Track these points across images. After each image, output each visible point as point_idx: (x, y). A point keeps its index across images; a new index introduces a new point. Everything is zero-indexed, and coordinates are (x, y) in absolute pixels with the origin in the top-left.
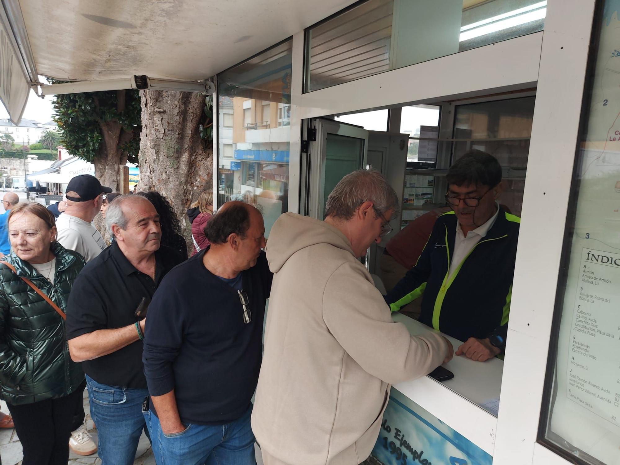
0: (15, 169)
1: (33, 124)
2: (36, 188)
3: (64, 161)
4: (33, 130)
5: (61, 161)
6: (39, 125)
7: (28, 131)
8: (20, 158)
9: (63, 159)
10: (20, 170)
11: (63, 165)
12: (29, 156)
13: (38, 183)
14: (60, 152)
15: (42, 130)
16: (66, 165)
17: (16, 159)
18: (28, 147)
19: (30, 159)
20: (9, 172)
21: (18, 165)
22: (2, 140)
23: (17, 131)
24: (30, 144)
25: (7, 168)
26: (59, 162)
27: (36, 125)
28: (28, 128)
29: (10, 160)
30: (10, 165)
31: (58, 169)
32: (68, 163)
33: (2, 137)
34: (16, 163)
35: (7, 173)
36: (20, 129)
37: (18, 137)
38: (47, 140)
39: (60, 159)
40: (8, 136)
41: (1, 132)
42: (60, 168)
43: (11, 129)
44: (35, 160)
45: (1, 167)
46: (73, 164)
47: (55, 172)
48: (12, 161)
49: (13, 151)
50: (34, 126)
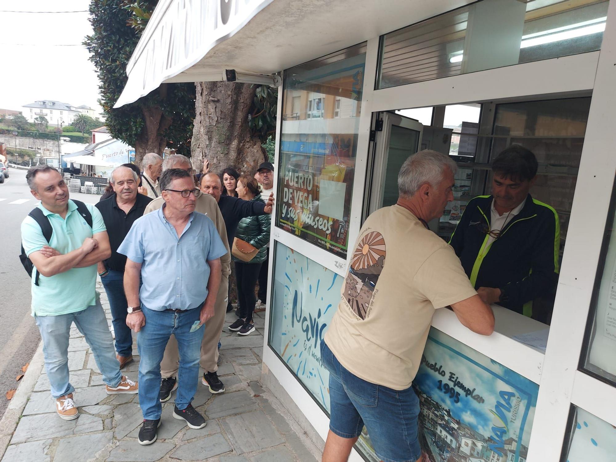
0: (48, 150)
2: (70, 169)
3: (98, 144)
4: (66, 113)
5: (94, 144)
6: (72, 109)
7: (61, 113)
8: (53, 140)
9: (97, 141)
10: (53, 151)
11: (97, 148)
12: (62, 138)
14: (94, 135)
15: (74, 114)
16: (100, 148)
17: (49, 140)
18: (61, 129)
19: (62, 142)
20: (42, 153)
21: (51, 146)
22: (36, 122)
23: (51, 113)
24: (63, 126)
25: (40, 149)
26: (93, 145)
27: (69, 108)
28: (61, 111)
29: (43, 141)
30: (43, 146)
31: (92, 152)
32: (101, 146)
33: (36, 119)
34: (50, 144)
35: (40, 153)
36: (54, 111)
37: (51, 120)
38: (79, 123)
39: (94, 142)
40: (42, 118)
41: (35, 114)
42: (94, 151)
43: (45, 111)
44: (67, 142)
45: (34, 148)
46: (106, 147)
47: (89, 154)
48: (45, 142)
49: (47, 133)
50: (67, 109)
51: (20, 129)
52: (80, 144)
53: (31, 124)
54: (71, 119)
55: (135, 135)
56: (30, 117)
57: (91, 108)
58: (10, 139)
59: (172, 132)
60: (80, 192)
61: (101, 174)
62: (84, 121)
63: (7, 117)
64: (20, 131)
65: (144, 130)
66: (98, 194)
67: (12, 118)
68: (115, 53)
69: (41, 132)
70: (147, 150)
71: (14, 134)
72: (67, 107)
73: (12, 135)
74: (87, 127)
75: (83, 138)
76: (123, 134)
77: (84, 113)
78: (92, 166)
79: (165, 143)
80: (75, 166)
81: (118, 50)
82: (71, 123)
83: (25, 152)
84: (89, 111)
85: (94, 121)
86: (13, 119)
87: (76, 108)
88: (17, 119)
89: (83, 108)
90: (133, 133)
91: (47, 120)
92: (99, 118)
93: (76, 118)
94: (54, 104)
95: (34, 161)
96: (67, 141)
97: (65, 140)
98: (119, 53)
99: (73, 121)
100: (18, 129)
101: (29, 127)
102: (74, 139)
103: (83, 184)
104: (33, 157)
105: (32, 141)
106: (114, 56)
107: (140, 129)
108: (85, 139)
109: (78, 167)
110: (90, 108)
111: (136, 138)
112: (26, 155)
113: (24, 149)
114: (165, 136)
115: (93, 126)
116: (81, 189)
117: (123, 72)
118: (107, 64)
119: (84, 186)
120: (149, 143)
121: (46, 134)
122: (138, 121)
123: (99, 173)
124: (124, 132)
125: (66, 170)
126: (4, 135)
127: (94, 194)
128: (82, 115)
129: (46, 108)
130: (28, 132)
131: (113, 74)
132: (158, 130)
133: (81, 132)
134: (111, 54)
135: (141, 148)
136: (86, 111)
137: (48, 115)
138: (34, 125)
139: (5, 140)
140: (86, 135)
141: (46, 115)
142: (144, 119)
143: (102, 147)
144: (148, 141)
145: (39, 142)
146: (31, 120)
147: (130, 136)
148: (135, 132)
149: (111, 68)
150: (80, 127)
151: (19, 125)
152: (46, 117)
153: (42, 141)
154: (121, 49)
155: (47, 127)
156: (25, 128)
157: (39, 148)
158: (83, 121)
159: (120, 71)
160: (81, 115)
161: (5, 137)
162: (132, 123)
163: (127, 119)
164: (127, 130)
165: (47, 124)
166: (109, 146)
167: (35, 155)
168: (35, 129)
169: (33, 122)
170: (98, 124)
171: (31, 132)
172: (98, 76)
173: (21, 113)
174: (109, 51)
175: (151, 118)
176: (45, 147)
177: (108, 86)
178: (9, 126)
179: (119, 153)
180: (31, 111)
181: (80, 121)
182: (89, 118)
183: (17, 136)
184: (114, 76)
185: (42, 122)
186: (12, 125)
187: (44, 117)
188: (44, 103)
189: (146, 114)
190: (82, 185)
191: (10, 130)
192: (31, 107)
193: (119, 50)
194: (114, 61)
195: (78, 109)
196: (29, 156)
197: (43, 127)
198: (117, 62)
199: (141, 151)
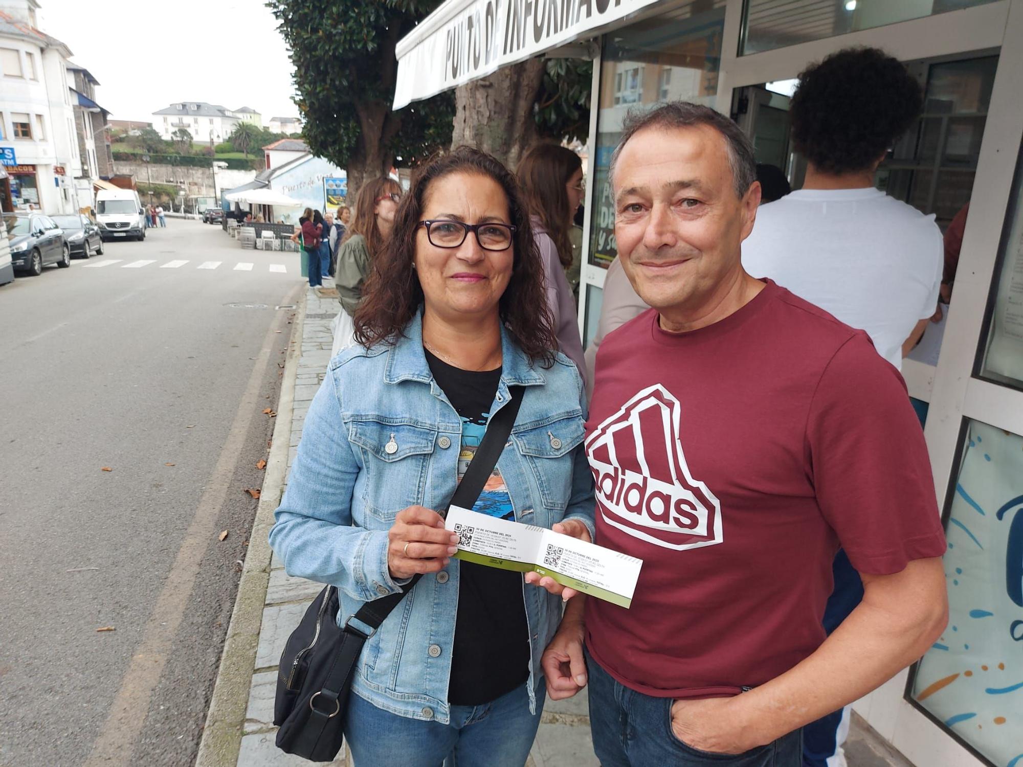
0: (196, 184)
1: (218, 112)
2: (236, 213)
3: (275, 170)
4: (218, 121)
5: (269, 170)
6: (227, 113)
7: (211, 122)
8: (202, 166)
9: (273, 166)
10: (203, 185)
11: (274, 176)
12: (215, 163)
13: (237, 204)
14: (268, 156)
15: (230, 122)
16: (278, 176)
17: (196, 168)
18: (213, 148)
19: (216, 169)
20: (187, 189)
21: (199, 178)
22: (175, 139)
23: (196, 122)
24: (216, 144)
25: (184, 183)
26: (268, 172)
27: (221, 112)
28: (211, 118)
29: (188, 170)
30: (188, 177)
31: (267, 183)
32: (280, 173)
33: (175, 133)
34: (197, 174)
35: (184, 190)
36: (200, 119)
37: (197, 133)
38: (239, 138)
39: (269, 167)
40: (183, 132)
41: (172, 125)
42: (269, 182)
43: (187, 120)
44: (224, 170)
45: (175, 181)
46: (288, 174)
47: (262, 187)
48: (191, 171)
49: (192, 156)
50: (220, 114)
51: (152, 151)
52: (243, 171)
53: (166, 142)
54: (226, 132)
55: (347, 149)
56: (165, 131)
57: (256, 111)
58: (138, 168)
59: (402, 141)
60: (255, 248)
61: (282, 219)
62: (247, 134)
63: (131, 133)
64: (152, 154)
65: (360, 140)
66: (282, 250)
67: (137, 134)
68: (316, 19)
69: (182, 154)
70: (366, 172)
71: (145, 160)
72: (219, 111)
73: (140, 162)
74: (252, 143)
75: (247, 161)
76: (330, 149)
77: (246, 119)
78: (269, 206)
79: (391, 161)
80: (242, 207)
81: (320, 13)
82: (227, 138)
83: (162, 189)
84: (252, 115)
85: (262, 132)
86: (140, 136)
87: (232, 112)
88: (146, 135)
89: (243, 110)
90: (344, 146)
91: (190, 134)
92: (268, 128)
93: (234, 129)
94: (199, 106)
95: (177, 202)
96: (222, 169)
97: (219, 167)
98: (322, 17)
99: (229, 135)
100: (149, 151)
101: (164, 148)
102: (234, 165)
103: (259, 235)
104: (175, 196)
105: (171, 170)
106: (314, 23)
107: (355, 139)
108: (250, 164)
109: (247, 209)
110: (254, 111)
111: (348, 154)
112: (164, 194)
113: (159, 185)
114: (390, 149)
115: (261, 140)
116: (256, 243)
117: (329, 49)
118: (305, 37)
119: (260, 237)
120: (369, 161)
121: (190, 157)
122: (351, 125)
123: (279, 217)
124: (331, 146)
125: (230, 215)
126: (129, 162)
127: (275, 250)
128: (243, 123)
129: (187, 114)
130: (163, 156)
131: (313, 53)
132: (381, 139)
133: (243, 152)
134: (310, 20)
135: (356, 169)
136: (249, 115)
137: (191, 125)
138: (171, 143)
139: (131, 170)
140: (251, 157)
141: (189, 126)
142: (359, 122)
143: (282, 174)
144: (365, 158)
145: (180, 170)
146: (166, 137)
147: (340, 151)
148: (348, 145)
149: (310, 43)
150: (240, 144)
151: (149, 145)
152: (190, 130)
153: (186, 170)
154: (324, 10)
155: (191, 145)
156: (159, 149)
157: (182, 181)
158: (244, 133)
159: (324, 48)
160: (241, 123)
161: (130, 165)
162: (342, 131)
163: (334, 125)
164: (334, 143)
165: (190, 142)
166: (292, 172)
167: (177, 193)
168: (172, 150)
169: (170, 139)
170: (268, 138)
171: (167, 157)
172: (290, 57)
173: (150, 125)
174: (306, 15)
175: (370, 120)
176: (191, 180)
177: (306, 73)
178: (134, 147)
179: (307, 184)
180: (165, 120)
181: (240, 135)
182: (254, 128)
183: (148, 162)
184: (314, 56)
185: (182, 138)
186: (140, 146)
187: (186, 131)
188: (184, 106)
189: (363, 115)
190: (257, 237)
191: (137, 154)
192: (163, 113)
193: (322, 12)
194: (315, 30)
195: (234, 114)
196: (168, 194)
197: (186, 146)
198: (319, 32)
199: (356, 175)
